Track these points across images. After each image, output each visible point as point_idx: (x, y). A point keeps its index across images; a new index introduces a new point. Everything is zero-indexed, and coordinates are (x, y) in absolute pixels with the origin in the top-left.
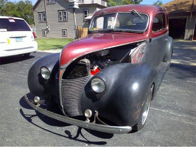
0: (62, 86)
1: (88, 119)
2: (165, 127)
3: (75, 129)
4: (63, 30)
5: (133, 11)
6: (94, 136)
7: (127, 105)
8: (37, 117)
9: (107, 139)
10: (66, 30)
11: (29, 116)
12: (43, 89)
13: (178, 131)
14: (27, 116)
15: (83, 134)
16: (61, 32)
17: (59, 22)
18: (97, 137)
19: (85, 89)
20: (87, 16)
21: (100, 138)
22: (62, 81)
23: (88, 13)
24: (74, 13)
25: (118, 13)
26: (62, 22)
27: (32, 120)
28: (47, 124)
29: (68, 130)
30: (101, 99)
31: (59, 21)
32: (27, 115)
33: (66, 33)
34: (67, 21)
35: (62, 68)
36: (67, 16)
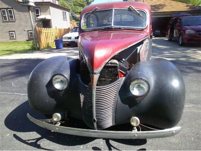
0: (96, 94)
1: (135, 128)
2: (185, 120)
3: (102, 142)
4: (9, 32)
5: (131, 8)
6: (129, 146)
7: (177, 104)
8: (45, 139)
9: (143, 145)
10: (14, 31)
11: (34, 141)
12: (55, 102)
13: (197, 121)
14: (30, 142)
15: (115, 147)
16: (8, 34)
17: (4, 22)
18: (132, 146)
19: (119, 95)
20: (39, 15)
21: (137, 146)
22: (97, 88)
23: (40, 12)
24: (29, 12)
25: (114, 9)
26: (7, 22)
27: (40, 145)
28: (64, 145)
29: (95, 146)
30: (141, 102)
31: (3, 20)
32: (29, 140)
33: (14, 35)
34: (14, 22)
35: (96, 73)
36: (13, 15)
